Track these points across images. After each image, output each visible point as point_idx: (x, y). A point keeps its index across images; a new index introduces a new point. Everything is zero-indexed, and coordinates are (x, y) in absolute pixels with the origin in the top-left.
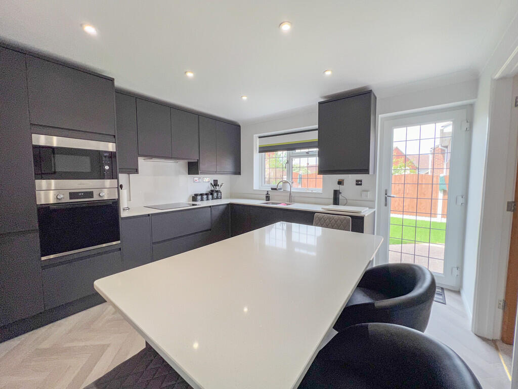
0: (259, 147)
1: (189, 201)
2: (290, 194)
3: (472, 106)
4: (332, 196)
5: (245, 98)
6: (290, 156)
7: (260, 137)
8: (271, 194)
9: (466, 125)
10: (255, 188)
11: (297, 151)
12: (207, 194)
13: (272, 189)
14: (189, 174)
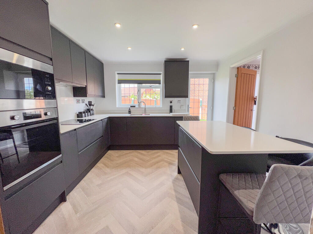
0: (118, 80)
1: (75, 118)
2: (145, 109)
3: (214, 74)
4: (169, 109)
5: (130, 49)
6: (140, 88)
7: (118, 74)
8: (132, 109)
9: (213, 80)
10: (117, 106)
11: (143, 85)
12: (84, 112)
13: (131, 107)
14: (74, 97)
